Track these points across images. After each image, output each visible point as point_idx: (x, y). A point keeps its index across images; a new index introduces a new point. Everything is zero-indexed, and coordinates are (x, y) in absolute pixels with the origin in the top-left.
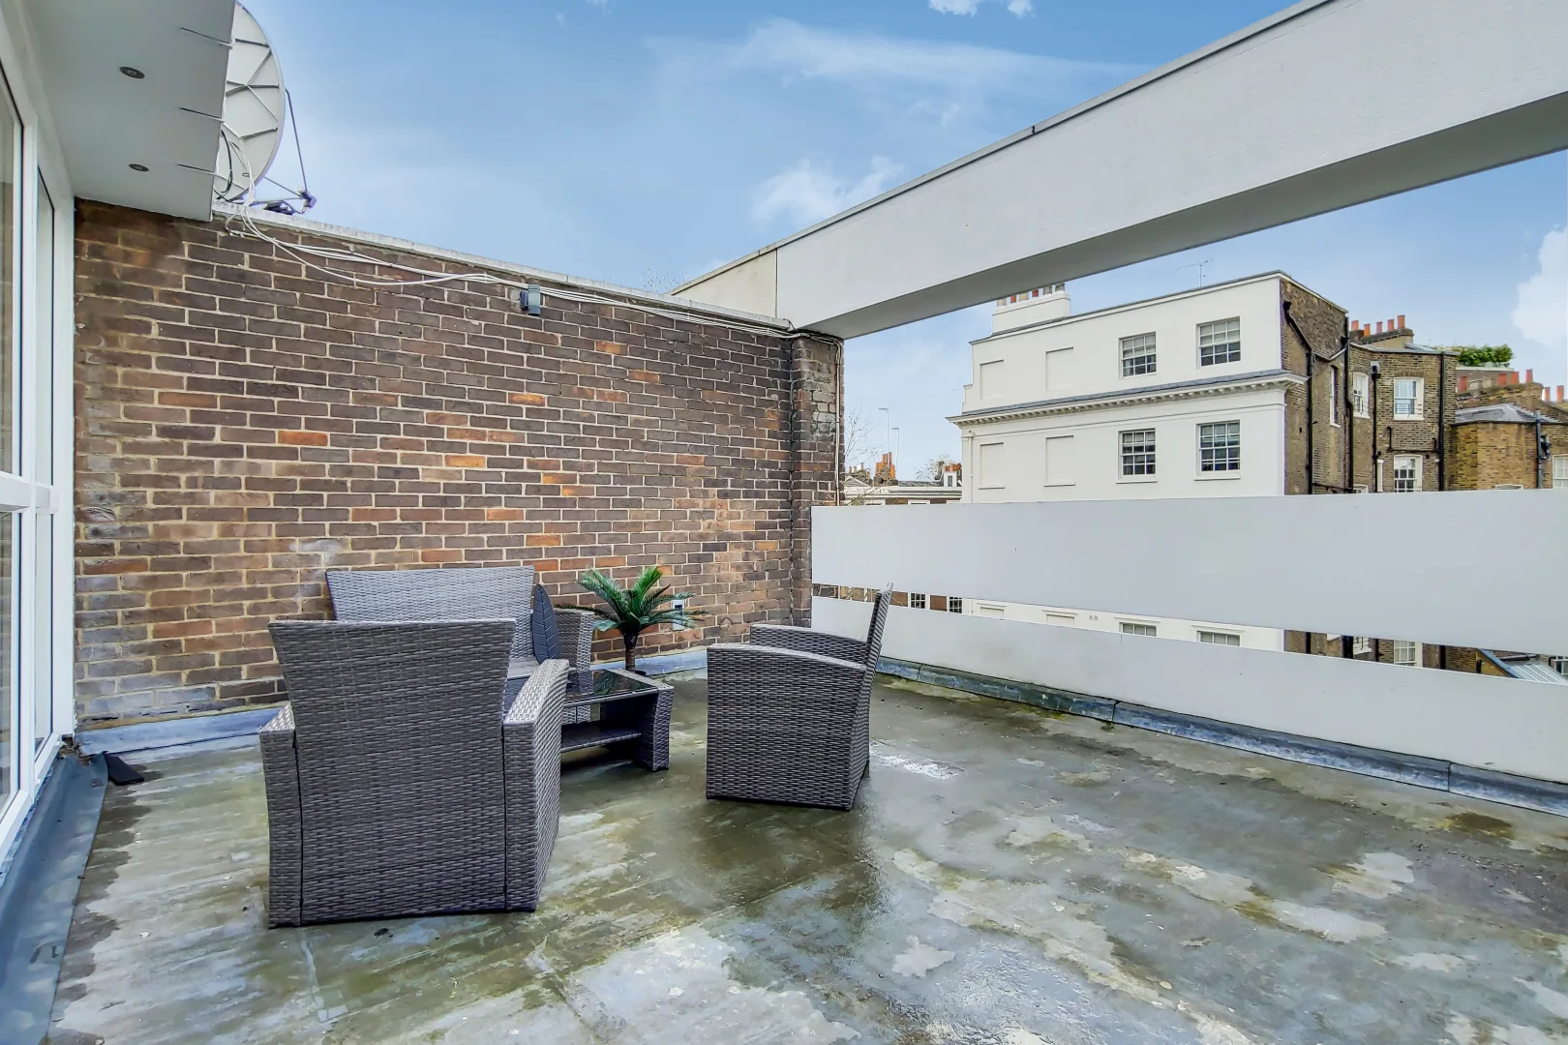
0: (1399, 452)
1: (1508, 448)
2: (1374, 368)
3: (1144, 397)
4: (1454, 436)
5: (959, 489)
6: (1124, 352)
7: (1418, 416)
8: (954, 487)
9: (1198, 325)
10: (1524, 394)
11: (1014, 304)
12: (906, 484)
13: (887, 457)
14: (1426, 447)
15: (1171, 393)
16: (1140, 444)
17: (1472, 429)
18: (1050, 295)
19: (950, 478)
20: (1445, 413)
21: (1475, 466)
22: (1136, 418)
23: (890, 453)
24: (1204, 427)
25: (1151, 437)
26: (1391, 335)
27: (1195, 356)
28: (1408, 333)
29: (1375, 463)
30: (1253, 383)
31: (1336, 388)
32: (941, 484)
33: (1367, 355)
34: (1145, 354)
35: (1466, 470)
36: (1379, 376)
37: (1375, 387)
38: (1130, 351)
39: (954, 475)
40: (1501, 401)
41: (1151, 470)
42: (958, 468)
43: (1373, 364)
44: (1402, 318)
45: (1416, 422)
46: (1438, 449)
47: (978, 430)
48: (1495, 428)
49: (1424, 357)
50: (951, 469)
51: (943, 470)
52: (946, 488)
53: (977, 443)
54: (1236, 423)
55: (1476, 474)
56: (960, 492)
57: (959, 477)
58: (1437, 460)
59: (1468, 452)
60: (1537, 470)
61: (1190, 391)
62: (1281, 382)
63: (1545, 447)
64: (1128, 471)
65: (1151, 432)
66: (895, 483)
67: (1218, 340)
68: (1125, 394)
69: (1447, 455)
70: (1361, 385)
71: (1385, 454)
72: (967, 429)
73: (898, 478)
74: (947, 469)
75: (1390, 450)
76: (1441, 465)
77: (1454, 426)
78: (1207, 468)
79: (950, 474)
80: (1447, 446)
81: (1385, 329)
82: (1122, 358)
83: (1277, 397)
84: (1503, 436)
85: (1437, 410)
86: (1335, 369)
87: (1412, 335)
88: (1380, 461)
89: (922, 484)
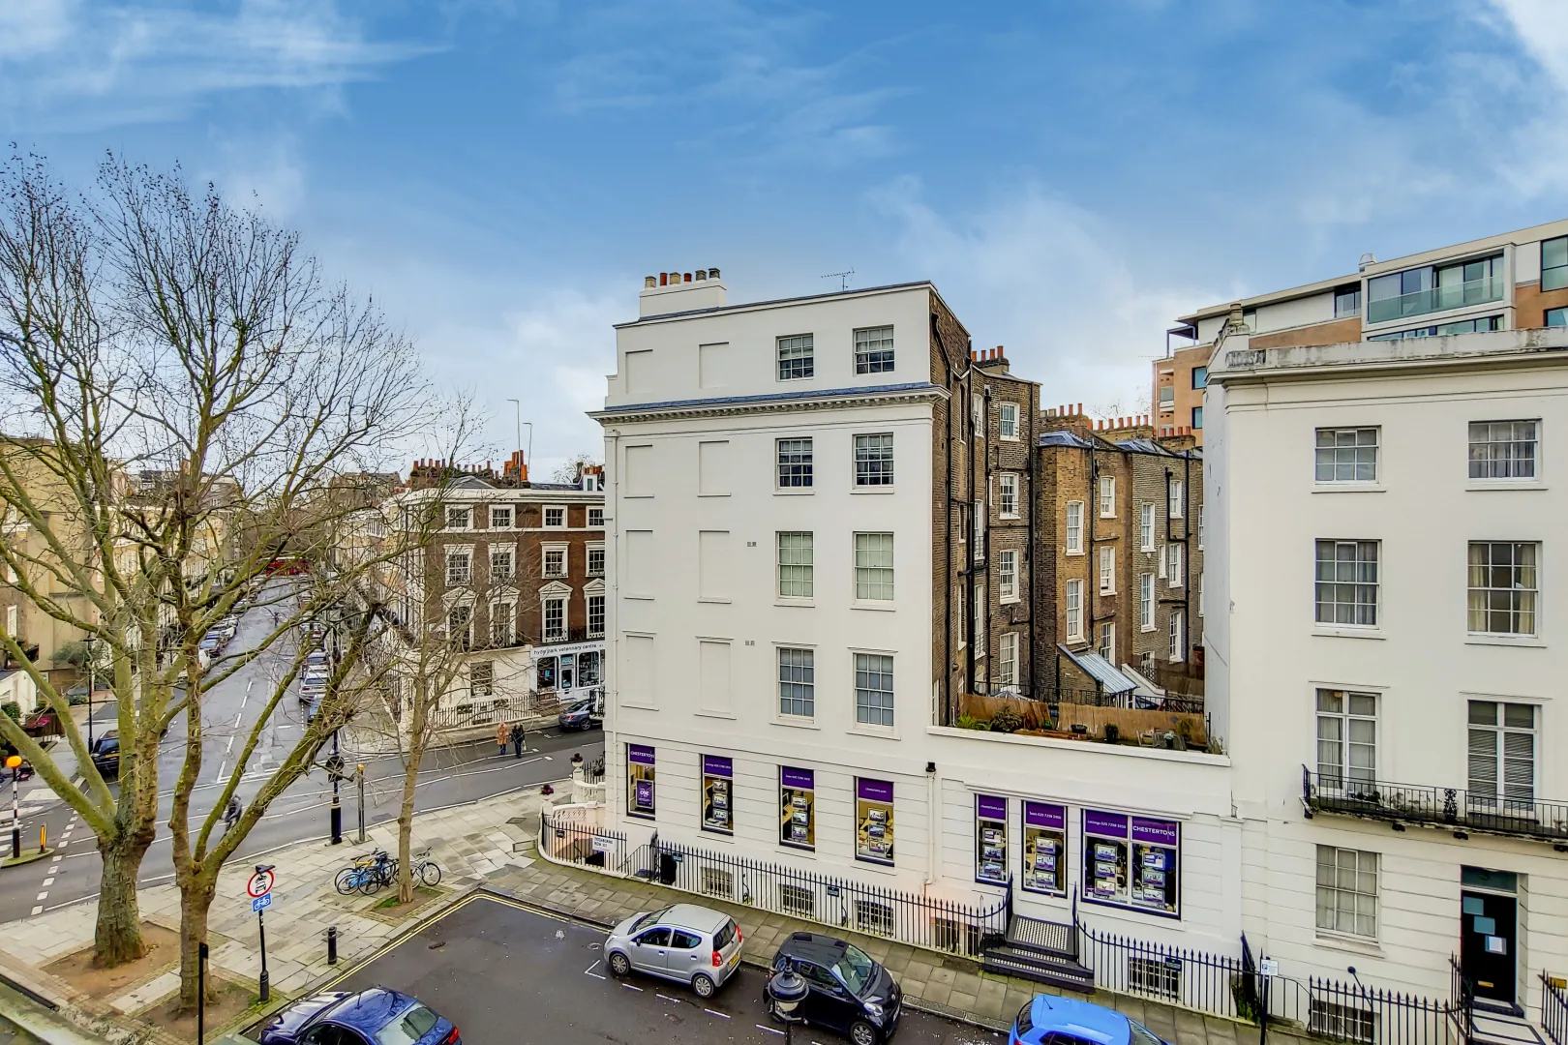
0: (1004, 470)
1: (1075, 469)
2: (987, 391)
3: (801, 402)
4: (1039, 454)
5: (600, 493)
6: (781, 353)
7: (1015, 439)
8: (595, 492)
9: (854, 330)
10: (1077, 424)
11: (664, 287)
12: (540, 487)
13: (518, 456)
14: (1020, 466)
15: (829, 400)
16: (797, 453)
17: (1053, 451)
18: (702, 281)
19: (590, 481)
20: (1034, 437)
21: (1055, 484)
22: (793, 424)
23: (522, 452)
24: (858, 437)
25: (808, 447)
26: (993, 363)
27: (850, 363)
28: (1005, 363)
29: (987, 479)
30: (906, 395)
31: (963, 407)
32: (580, 488)
33: (982, 378)
34: (802, 355)
35: (1048, 487)
36: (990, 399)
37: (987, 409)
38: (787, 352)
39: (595, 478)
40: (1061, 429)
41: (809, 482)
42: (598, 471)
43: (986, 387)
44: (1000, 348)
45: (1015, 443)
46: (1029, 470)
47: (624, 429)
48: (1067, 452)
49: (1020, 385)
50: (591, 471)
51: (583, 472)
52: (585, 492)
53: (622, 445)
54: (891, 435)
55: (1055, 491)
56: (603, 497)
57: (602, 481)
58: (1028, 478)
59: (1050, 472)
60: (1092, 488)
61: (848, 399)
62: (931, 396)
63: (1097, 469)
64: (784, 482)
65: (808, 441)
66: (527, 485)
67: (874, 347)
68: (782, 397)
69: (1035, 472)
70: (978, 406)
71: (994, 472)
72: (611, 427)
73: (531, 479)
74: (587, 471)
75: (997, 468)
76: (1030, 482)
77: (1040, 449)
78: (861, 481)
79: (590, 477)
80: (1035, 466)
81: (988, 358)
82: (779, 359)
83: (926, 410)
84: (1072, 459)
85: (1028, 433)
86: (962, 387)
87: (1008, 365)
88: (991, 478)
89: (558, 487)
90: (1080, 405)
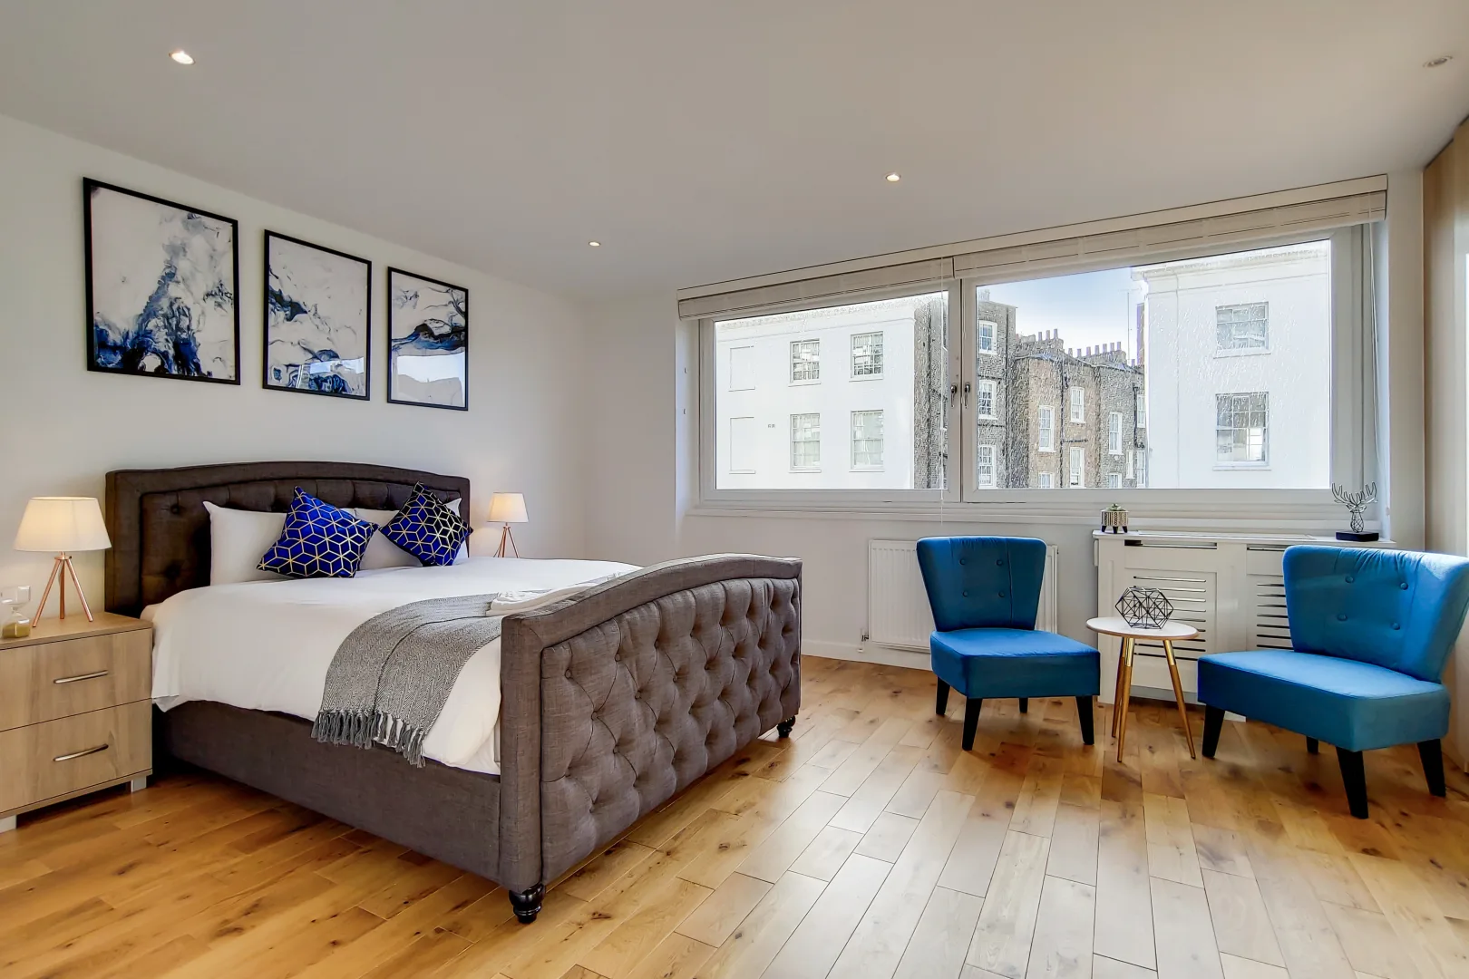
0: (983, 378)
1: (1046, 379)
4: (1015, 366)
7: (993, 353)
10: (1052, 346)
14: (997, 375)
17: (1025, 362)
20: (1010, 352)
21: (1028, 391)
35: (1022, 394)
40: (1039, 352)
41: (816, 375)
45: (992, 356)
46: (1006, 379)
48: (1038, 363)
49: (997, 307)
55: (1029, 397)
58: (1005, 385)
59: (1024, 380)
60: (1062, 397)
63: (1066, 380)
69: (1011, 380)
76: (1007, 389)
77: (1015, 361)
80: (1010, 375)
84: (1043, 370)
85: (1005, 349)
90: (1056, 331)
